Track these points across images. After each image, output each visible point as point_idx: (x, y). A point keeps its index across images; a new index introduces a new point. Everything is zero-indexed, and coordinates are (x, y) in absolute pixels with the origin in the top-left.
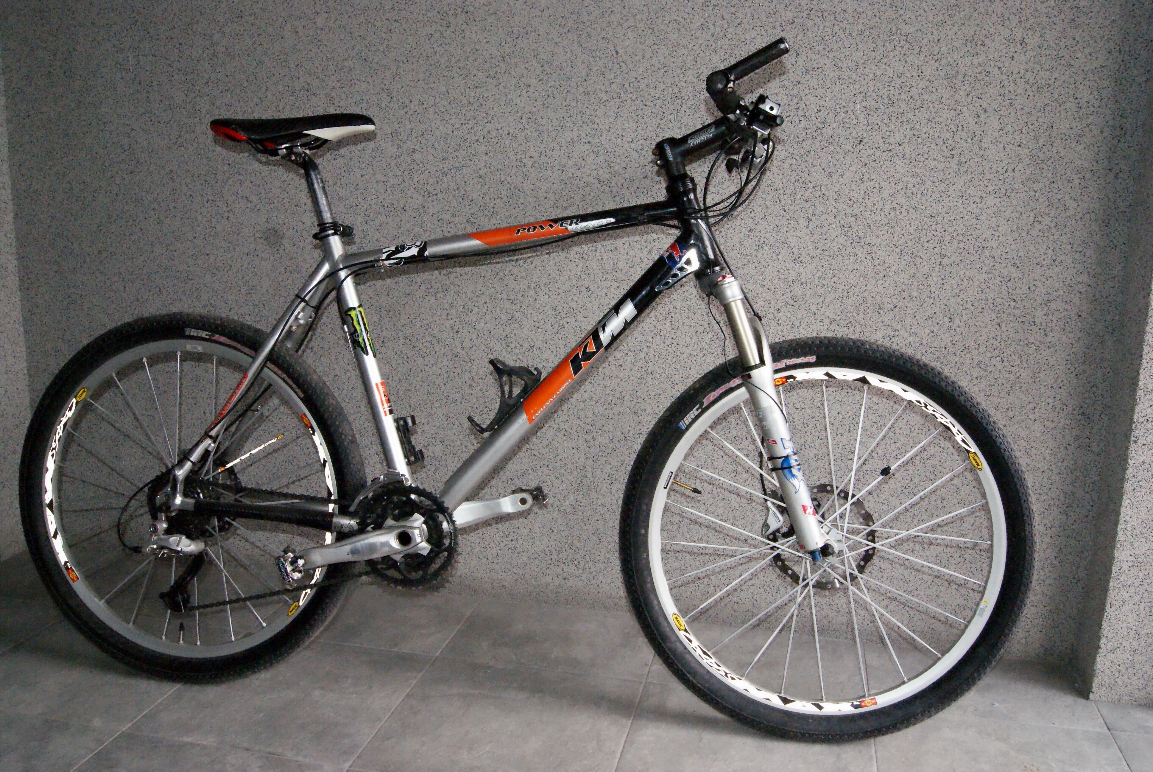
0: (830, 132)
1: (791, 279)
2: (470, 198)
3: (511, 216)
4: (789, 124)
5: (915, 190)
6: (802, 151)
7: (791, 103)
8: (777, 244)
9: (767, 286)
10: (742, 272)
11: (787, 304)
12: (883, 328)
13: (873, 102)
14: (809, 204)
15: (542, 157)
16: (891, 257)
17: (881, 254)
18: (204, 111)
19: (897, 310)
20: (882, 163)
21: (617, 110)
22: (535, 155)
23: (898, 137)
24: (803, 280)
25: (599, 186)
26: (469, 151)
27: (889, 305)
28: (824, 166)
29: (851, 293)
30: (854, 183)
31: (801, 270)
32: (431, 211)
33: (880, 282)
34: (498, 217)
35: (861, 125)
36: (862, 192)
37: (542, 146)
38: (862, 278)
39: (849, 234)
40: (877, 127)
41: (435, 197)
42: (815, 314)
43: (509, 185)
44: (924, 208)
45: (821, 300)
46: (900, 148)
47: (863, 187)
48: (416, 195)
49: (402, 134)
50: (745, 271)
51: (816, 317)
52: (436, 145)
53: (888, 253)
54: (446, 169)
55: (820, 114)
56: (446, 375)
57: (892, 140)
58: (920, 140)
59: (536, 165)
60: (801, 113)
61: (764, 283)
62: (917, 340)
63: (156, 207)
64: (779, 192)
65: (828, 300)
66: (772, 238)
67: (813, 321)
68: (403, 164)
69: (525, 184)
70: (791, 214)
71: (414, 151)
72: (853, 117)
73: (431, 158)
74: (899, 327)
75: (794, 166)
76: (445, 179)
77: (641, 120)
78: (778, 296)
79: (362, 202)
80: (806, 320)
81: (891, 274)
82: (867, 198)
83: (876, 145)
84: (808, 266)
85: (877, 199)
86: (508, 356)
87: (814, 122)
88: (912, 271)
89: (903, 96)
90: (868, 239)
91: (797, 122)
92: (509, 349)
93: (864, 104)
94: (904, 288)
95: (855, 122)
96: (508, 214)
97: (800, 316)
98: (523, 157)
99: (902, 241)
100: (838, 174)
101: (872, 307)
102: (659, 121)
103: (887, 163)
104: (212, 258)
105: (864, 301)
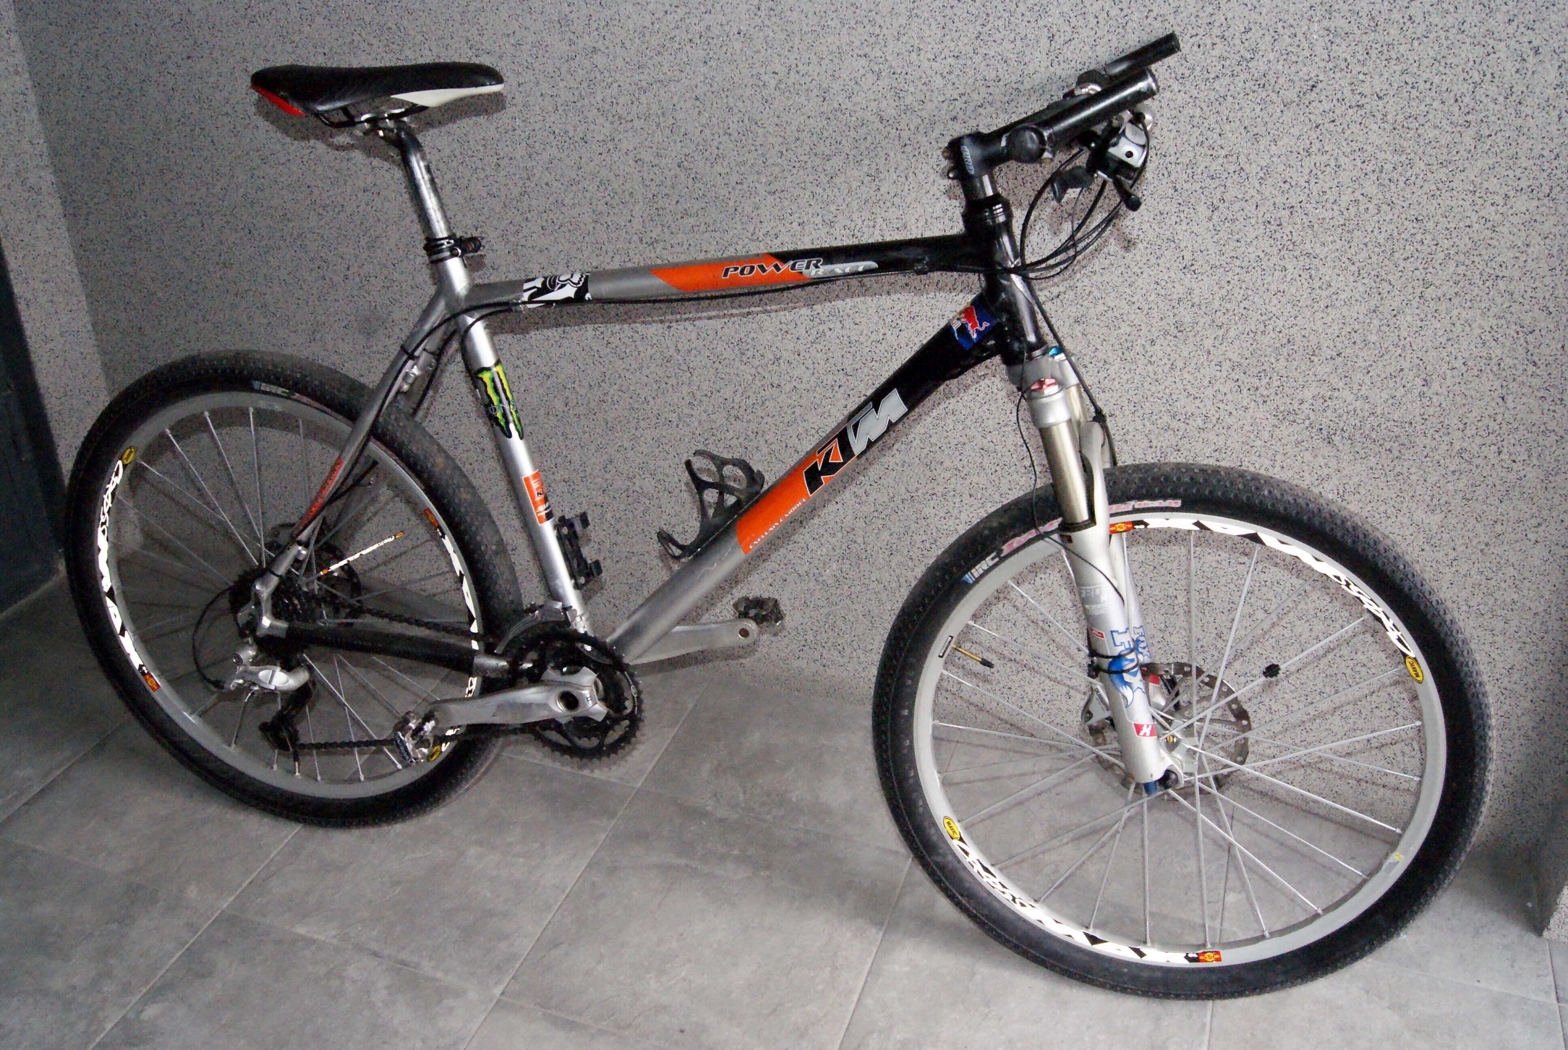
0: (1263, 68)
1: (1175, 296)
2: (683, 130)
3: (745, 163)
4: (1195, 48)
5: (1395, 176)
6: (1213, 95)
7: (1201, 15)
8: (1159, 242)
9: (1137, 305)
10: (1100, 280)
11: (1166, 333)
12: (1315, 384)
13: (1342, 23)
14: (1217, 182)
15: (792, 73)
16: (1341, 278)
17: (1327, 272)
19: (1340, 359)
20: (1345, 126)
21: (911, 5)
22: (781, 70)
23: (1378, 85)
24: (1196, 300)
25: (881, 126)
26: (678, 56)
27: (1329, 351)
28: (1246, 123)
29: (1270, 327)
30: (1295, 154)
31: (1194, 285)
32: (625, 146)
33: (1319, 315)
34: (725, 164)
35: (1317, 59)
36: (1306, 171)
37: (792, 57)
38: (1289, 306)
39: (1278, 235)
40: (1343, 65)
41: (629, 125)
42: (1209, 353)
43: (740, 115)
44: (1406, 204)
45: (1220, 333)
46: (1380, 103)
47: (1308, 163)
48: (601, 120)
49: (576, 21)
50: (1105, 278)
51: (1211, 357)
53: (1337, 271)
54: (644, 84)
55: (1250, 34)
56: (655, 386)
57: (1366, 89)
58: (1414, 93)
59: (783, 86)
60: (1217, 31)
61: (1133, 300)
62: (1367, 406)
63: (230, 111)
64: (1168, 159)
65: (1232, 334)
66: (1151, 231)
67: (1206, 364)
68: (580, 71)
69: (765, 116)
70: (1185, 194)
71: (595, 50)
72: (1305, 44)
73: (619, 62)
74: (1341, 385)
75: (1196, 120)
76: (643, 99)
77: (950, 25)
78: (1154, 321)
79: (522, 124)
80: (1195, 360)
81: (1338, 304)
82: (1313, 181)
83: (1339, 95)
84: (1205, 279)
85: (1329, 184)
86: (742, 367)
87: (1237, 48)
88: (1373, 303)
89: (1396, 16)
90: (1308, 246)
91: (1209, 46)
92: (744, 359)
93: (1325, 23)
94: (1356, 327)
95: (1307, 53)
96: (740, 160)
97: (1185, 353)
98: (762, 71)
99: (1363, 255)
100: (1269, 138)
101: (1300, 352)
102: (979, 28)
103: (1355, 128)
104: (316, 192)
105: (1289, 341)
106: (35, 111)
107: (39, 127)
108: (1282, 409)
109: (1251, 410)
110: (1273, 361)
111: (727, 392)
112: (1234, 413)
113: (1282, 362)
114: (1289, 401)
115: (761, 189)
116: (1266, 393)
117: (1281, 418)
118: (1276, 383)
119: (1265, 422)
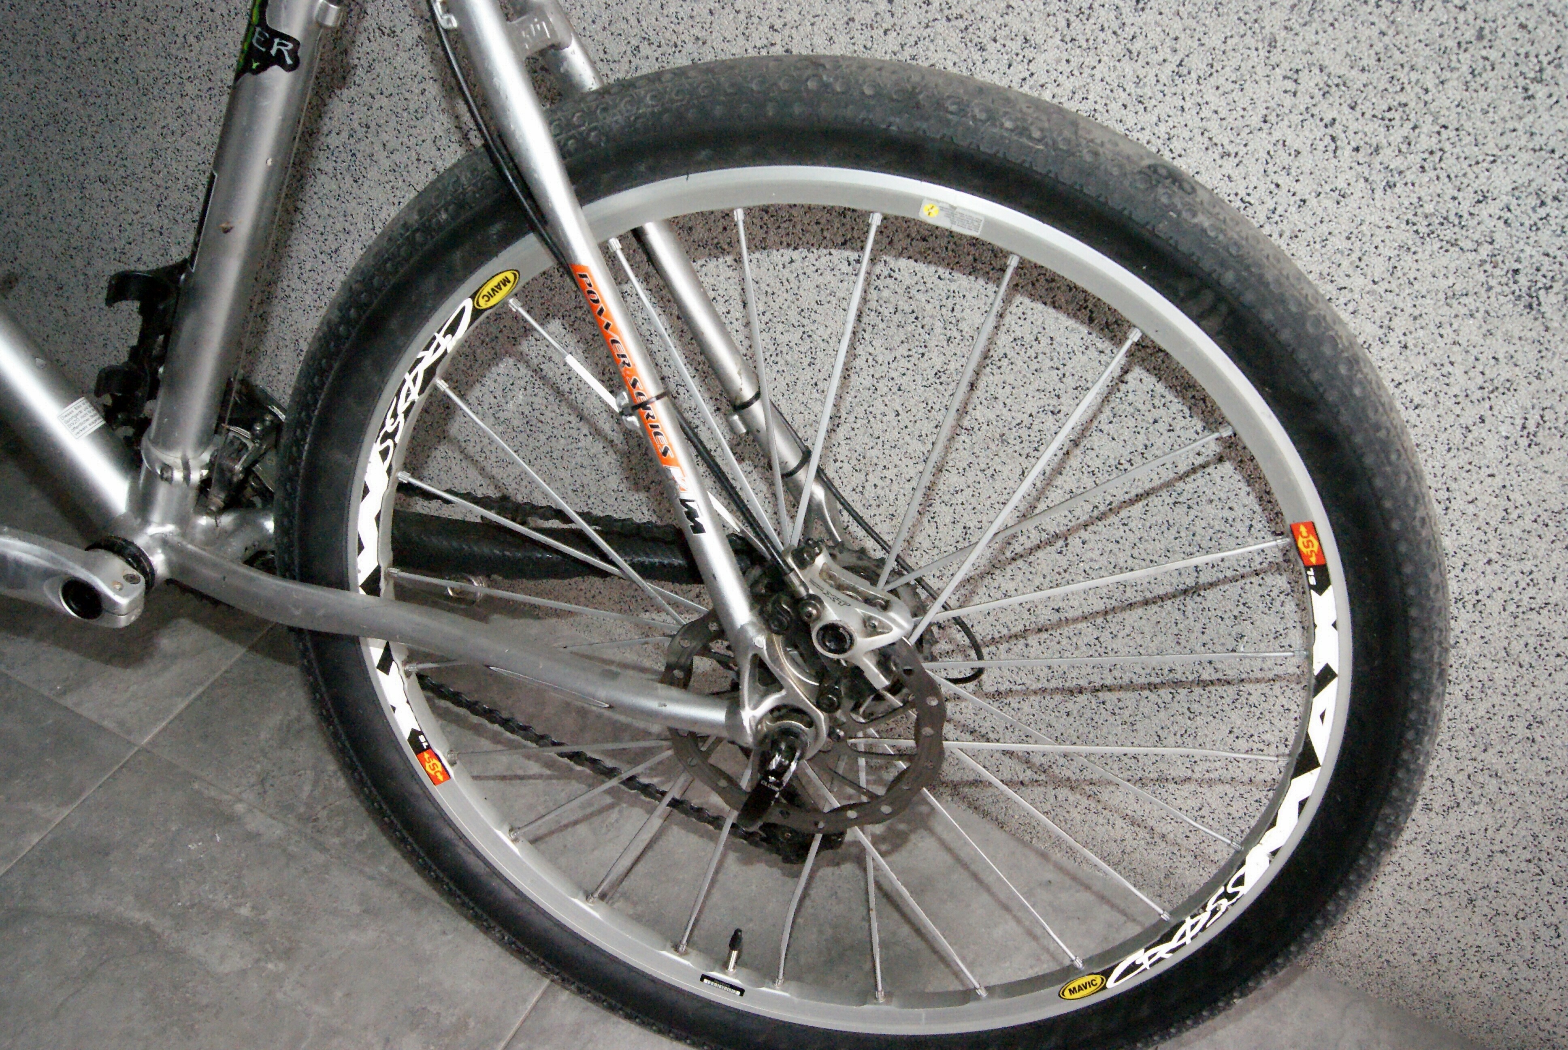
12: (1525, 157)
42: (1272, 44)
51: (1276, 57)
67: (1261, 71)
80: (1235, 60)
97: (1214, 41)
101: (1505, 68)
105: (1480, 37)
108: (1429, 208)
109: (1352, 203)
110: (1430, 81)
112: (1312, 202)
113: (1454, 90)
114: (1451, 191)
116: (1396, 163)
117: (1423, 230)
118: (1425, 142)
119: (1381, 233)
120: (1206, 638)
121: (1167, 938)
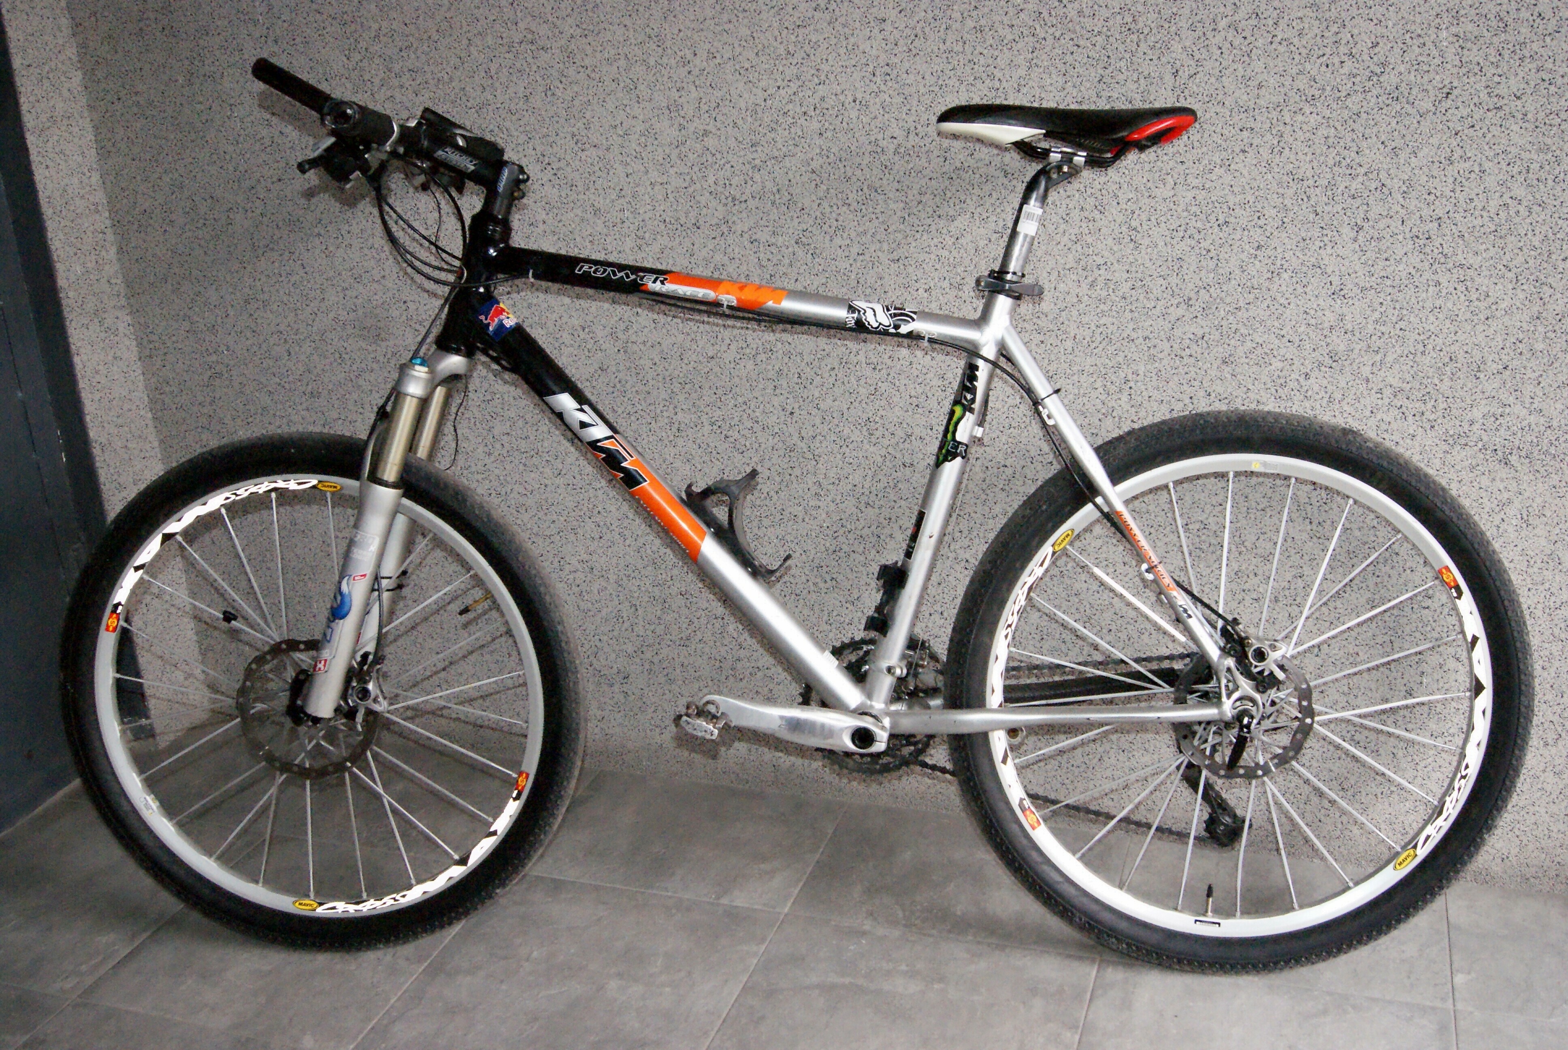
0: (1395, 80)
1: (1326, 325)
2: (800, 205)
3: (865, 233)
4: (1324, 68)
5: (1543, 175)
6: (1346, 114)
7: (1326, 34)
8: (1304, 269)
9: (1288, 337)
10: (1246, 315)
11: (1320, 364)
12: (1484, 402)
13: (1470, 27)
14: (1359, 201)
15: (911, 136)
16: (1499, 286)
17: (1483, 282)
18: (377, 81)
19: (1508, 373)
20: (1485, 130)
21: (1030, 56)
22: (900, 134)
23: (1515, 84)
24: (1349, 327)
25: (1006, 181)
26: (792, 130)
27: (1495, 365)
28: (1383, 138)
29: (1430, 347)
30: (1438, 164)
31: (1345, 310)
32: (739, 228)
33: (1480, 328)
34: (845, 235)
35: (1449, 66)
36: (1451, 180)
37: (910, 119)
38: (1448, 322)
39: (1428, 250)
40: (1477, 69)
41: (744, 205)
42: (1368, 381)
43: (859, 184)
44: (1557, 203)
45: (1378, 358)
46: (1519, 103)
47: (1451, 171)
48: (714, 203)
49: (685, 106)
50: (1251, 313)
51: (1370, 385)
52: (740, 122)
53: (1493, 280)
54: (757, 162)
55: (1377, 50)
56: (778, 479)
57: (1502, 90)
58: (1552, 89)
59: (902, 150)
60: (1343, 49)
61: (1282, 333)
62: (1542, 420)
63: (322, 232)
64: (1306, 183)
65: (1390, 358)
66: (1294, 259)
68: (690, 155)
69: (885, 182)
70: (1327, 218)
71: (706, 133)
72: (1435, 52)
73: (732, 143)
74: (1512, 399)
75: (1331, 140)
76: (757, 177)
77: (1071, 72)
78: (1306, 353)
79: (631, 216)
80: (1353, 390)
81: (1498, 314)
82: (1458, 189)
83: (1476, 100)
84: (1356, 303)
85: (1476, 191)
86: (872, 449)
87: (1367, 64)
88: (1535, 309)
89: (1524, 14)
90: (1460, 257)
91: (1337, 64)
92: (873, 440)
93: (1454, 30)
94: (1521, 336)
95: (1437, 61)
96: (861, 229)
97: (1343, 384)
98: (880, 136)
99: (1520, 259)
100: (1408, 150)
101: (1465, 369)
102: (1100, 71)
103: (1495, 130)
104: (412, 307)
105: (1451, 359)
106: (113, 250)
107: (117, 267)
108: (1451, 433)
109: (1418, 438)
110: (1436, 381)
111: (856, 478)
112: (1401, 442)
113: (1447, 382)
114: (1458, 423)
115: (884, 258)
116: (1432, 417)
117: (1451, 442)
118: (1442, 406)
119: (1435, 448)
120: (1405, 681)
121: (1440, 813)
